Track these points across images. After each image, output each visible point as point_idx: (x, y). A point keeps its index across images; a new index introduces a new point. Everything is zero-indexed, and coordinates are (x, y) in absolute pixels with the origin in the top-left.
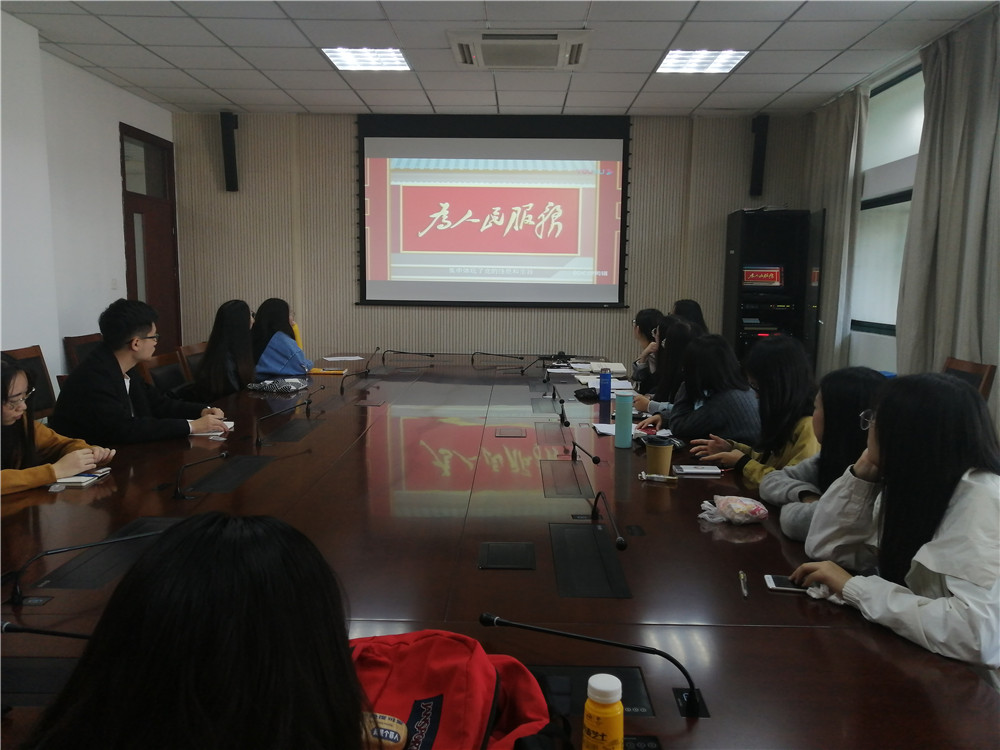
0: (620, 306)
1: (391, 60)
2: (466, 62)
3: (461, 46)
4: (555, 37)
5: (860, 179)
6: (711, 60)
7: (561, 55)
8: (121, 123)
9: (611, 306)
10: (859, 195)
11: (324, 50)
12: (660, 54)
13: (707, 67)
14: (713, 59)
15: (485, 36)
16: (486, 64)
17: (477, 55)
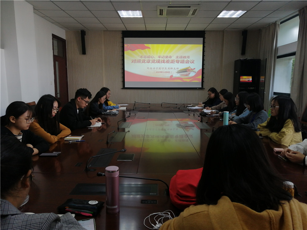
0: (202, 88)
1: (138, 14)
2: (160, 15)
3: (160, 10)
4: (190, 7)
5: (277, 49)
6: (234, 14)
7: (190, 12)
8: (52, 34)
9: (199, 89)
10: (276, 54)
11: (118, 11)
12: (220, 12)
13: (232, 16)
14: (235, 13)
15: (169, 7)
16: (167, 15)
17: (165, 13)
